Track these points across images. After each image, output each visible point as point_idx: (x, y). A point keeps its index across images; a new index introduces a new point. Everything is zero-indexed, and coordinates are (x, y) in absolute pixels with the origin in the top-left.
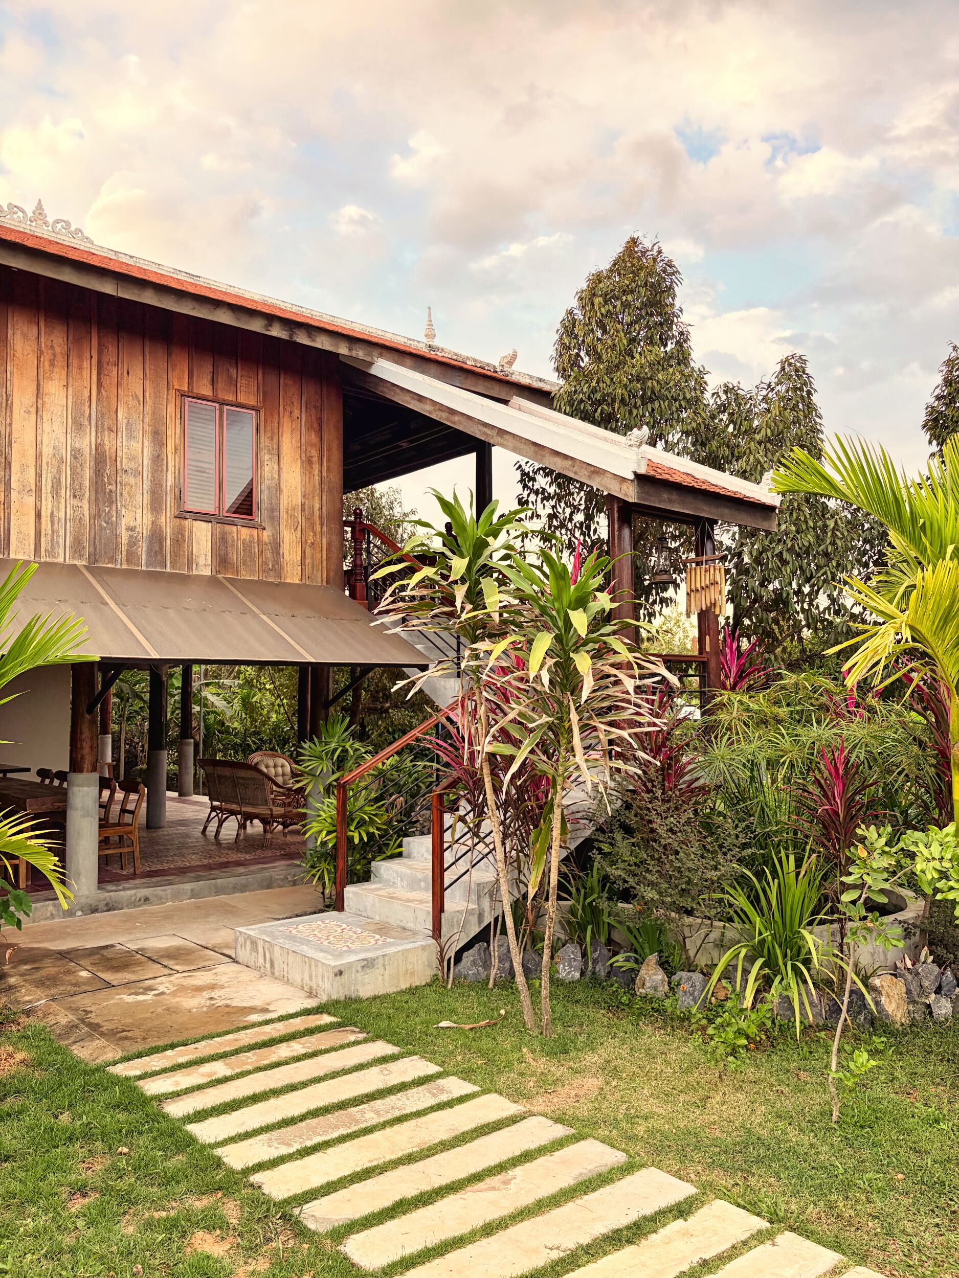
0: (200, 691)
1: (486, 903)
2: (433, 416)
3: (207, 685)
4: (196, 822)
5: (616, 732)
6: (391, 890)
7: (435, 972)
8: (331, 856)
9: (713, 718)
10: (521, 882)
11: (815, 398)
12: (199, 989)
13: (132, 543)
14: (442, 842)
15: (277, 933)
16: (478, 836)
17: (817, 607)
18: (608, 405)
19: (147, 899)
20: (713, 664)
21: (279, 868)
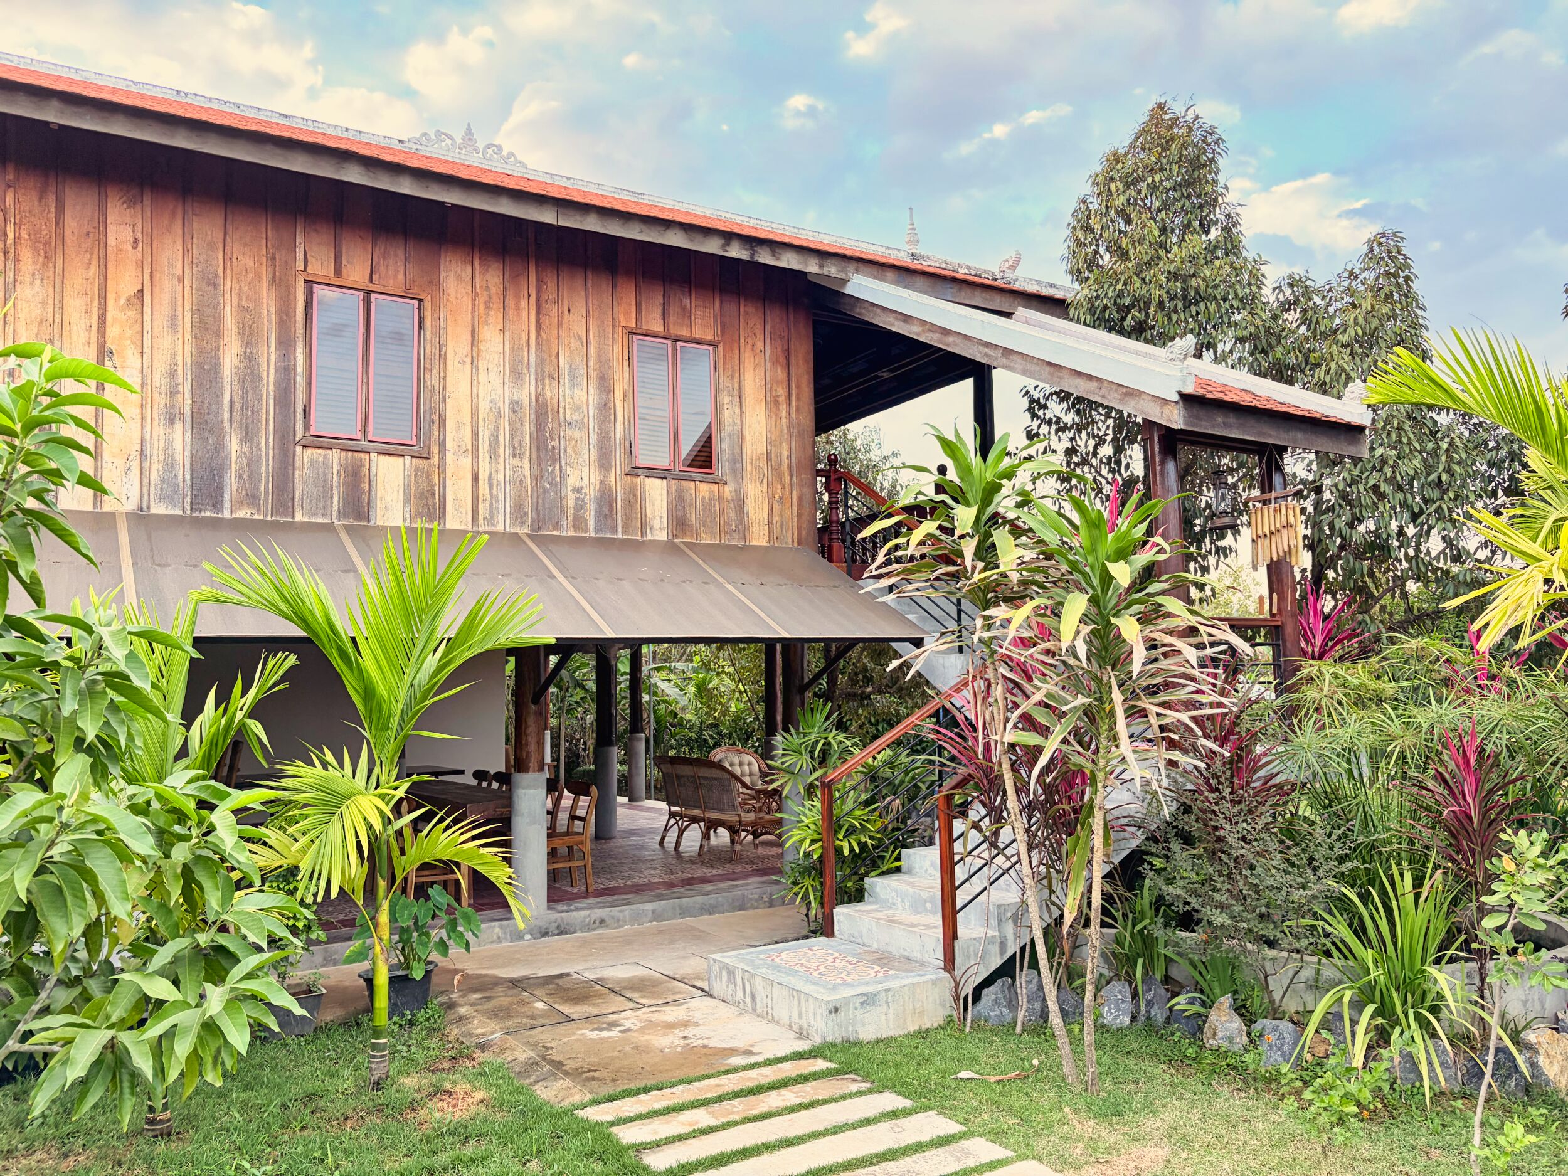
0: (649, 677)
1: (1009, 929)
2: (922, 339)
3: (658, 669)
4: (651, 831)
5: (1172, 716)
6: (890, 912)
7: (948, 1012)
8: (817, 869)
9: (1296, 695)
10: (1053, 903)
11: (1415, 286)
12: (671, 1026)
13: (579, 506)
14: (952, 853)
15: (757, 962)
16: (996, 847)
17: (1428, 553)
18: (1140, 311)
19: (602, 922)
20: (1289, 630)
21: (752, 887)
